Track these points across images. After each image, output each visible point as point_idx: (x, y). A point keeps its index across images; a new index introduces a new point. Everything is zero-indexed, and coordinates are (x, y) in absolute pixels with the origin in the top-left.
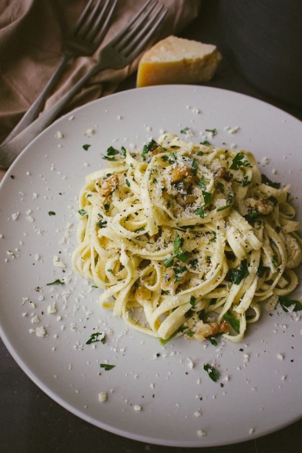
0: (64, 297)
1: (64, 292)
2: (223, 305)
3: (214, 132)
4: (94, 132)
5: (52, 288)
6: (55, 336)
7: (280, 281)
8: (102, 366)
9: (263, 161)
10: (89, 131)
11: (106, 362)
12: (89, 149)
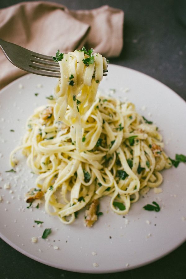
0: (15, 180)
1: (15, 177)
2: (114, 192)
3: (114, 91)
4: (42, 87)
5: (8, 174)
6: (7, 202)
7: (151, 177)
8: (36, 222)
9: (143, 108)
10: (39, 86)
11: (38, 220)
12: (38, 96)
